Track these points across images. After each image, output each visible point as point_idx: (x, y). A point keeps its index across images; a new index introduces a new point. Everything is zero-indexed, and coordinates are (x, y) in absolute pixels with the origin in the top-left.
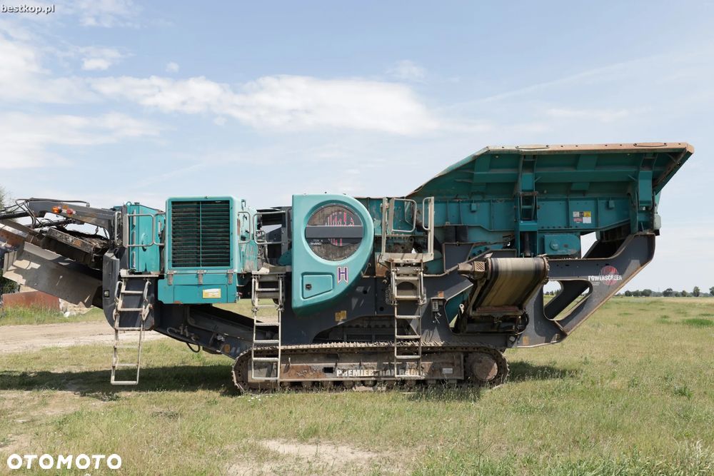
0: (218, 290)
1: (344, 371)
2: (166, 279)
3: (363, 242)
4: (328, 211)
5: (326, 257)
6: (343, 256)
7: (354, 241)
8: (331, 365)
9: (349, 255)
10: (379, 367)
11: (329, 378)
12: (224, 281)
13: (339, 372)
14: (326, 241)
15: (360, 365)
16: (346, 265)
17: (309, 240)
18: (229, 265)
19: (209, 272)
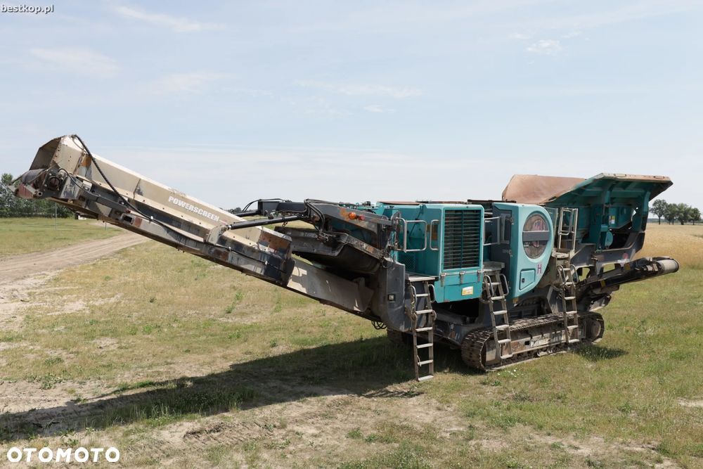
0: (471, 288)
1: (535, 342)
2: (440, 281)
3: (548, 243)
4: (533, 219)
5: (531, 256)
6: (538, 255)
7: (544, 243)
8: (529, 339)
9: (542, 253)
10: (550, 337)
11: (528, 349)
12: (475, 279)
13: (532, 343)
14: (531, 244)
15: (543, 336)
16: (541, 262)
17: (524, 243)
18: (478, 265)
19: (468, 272)
